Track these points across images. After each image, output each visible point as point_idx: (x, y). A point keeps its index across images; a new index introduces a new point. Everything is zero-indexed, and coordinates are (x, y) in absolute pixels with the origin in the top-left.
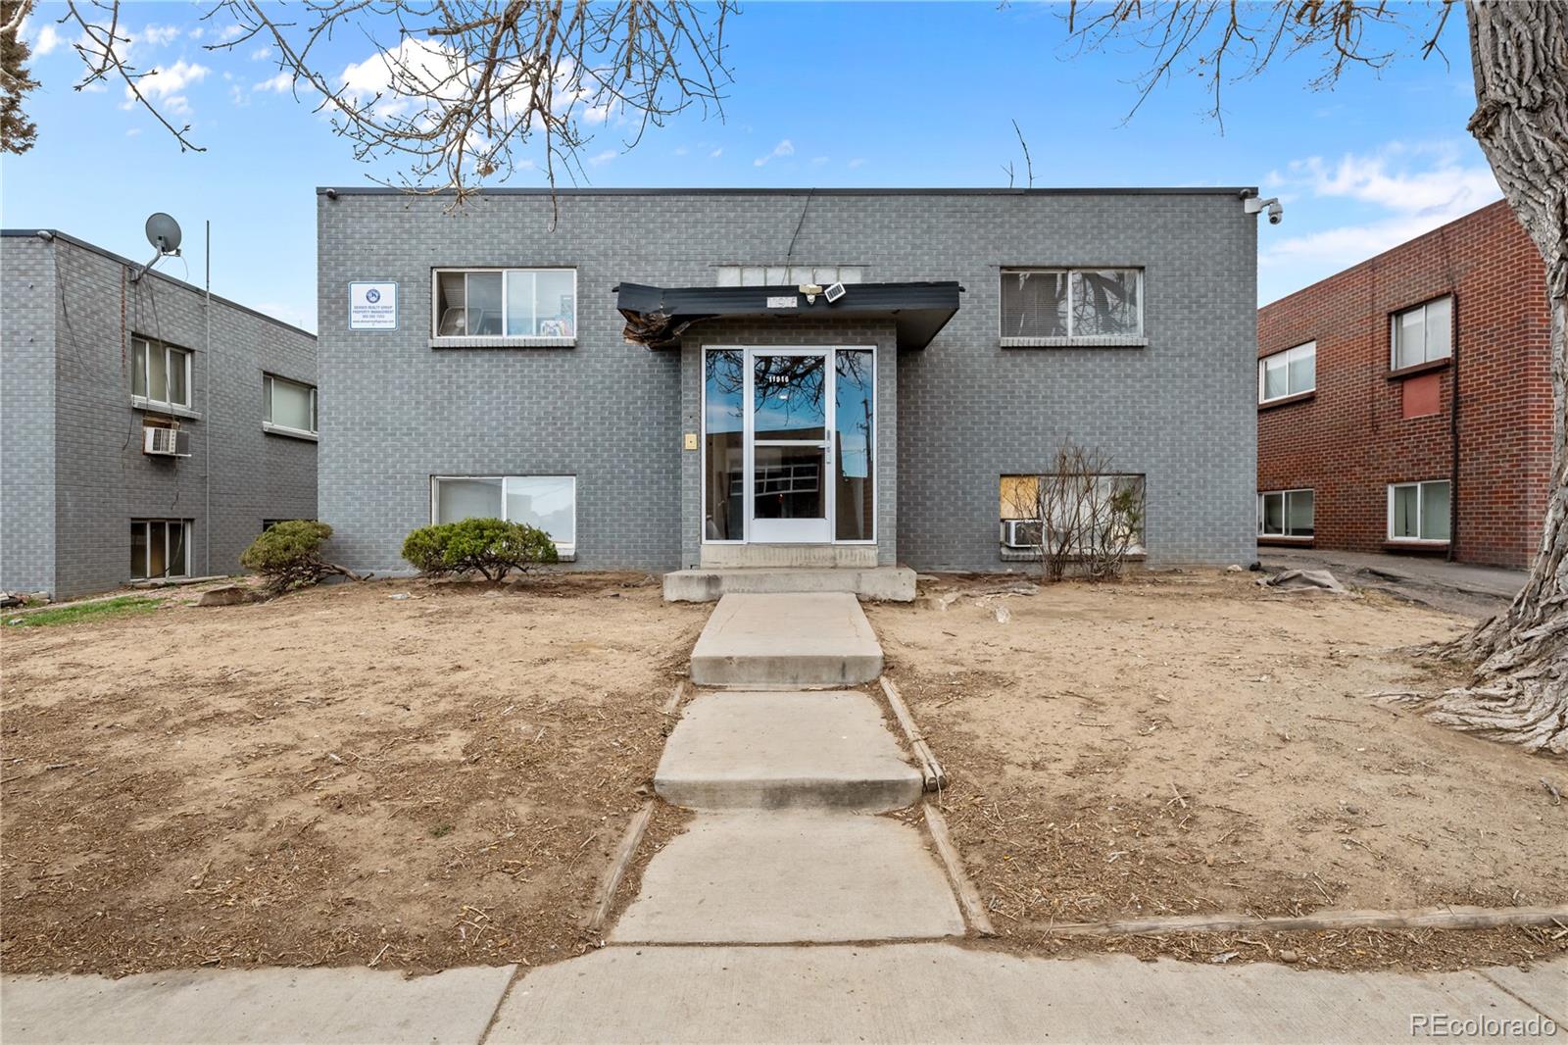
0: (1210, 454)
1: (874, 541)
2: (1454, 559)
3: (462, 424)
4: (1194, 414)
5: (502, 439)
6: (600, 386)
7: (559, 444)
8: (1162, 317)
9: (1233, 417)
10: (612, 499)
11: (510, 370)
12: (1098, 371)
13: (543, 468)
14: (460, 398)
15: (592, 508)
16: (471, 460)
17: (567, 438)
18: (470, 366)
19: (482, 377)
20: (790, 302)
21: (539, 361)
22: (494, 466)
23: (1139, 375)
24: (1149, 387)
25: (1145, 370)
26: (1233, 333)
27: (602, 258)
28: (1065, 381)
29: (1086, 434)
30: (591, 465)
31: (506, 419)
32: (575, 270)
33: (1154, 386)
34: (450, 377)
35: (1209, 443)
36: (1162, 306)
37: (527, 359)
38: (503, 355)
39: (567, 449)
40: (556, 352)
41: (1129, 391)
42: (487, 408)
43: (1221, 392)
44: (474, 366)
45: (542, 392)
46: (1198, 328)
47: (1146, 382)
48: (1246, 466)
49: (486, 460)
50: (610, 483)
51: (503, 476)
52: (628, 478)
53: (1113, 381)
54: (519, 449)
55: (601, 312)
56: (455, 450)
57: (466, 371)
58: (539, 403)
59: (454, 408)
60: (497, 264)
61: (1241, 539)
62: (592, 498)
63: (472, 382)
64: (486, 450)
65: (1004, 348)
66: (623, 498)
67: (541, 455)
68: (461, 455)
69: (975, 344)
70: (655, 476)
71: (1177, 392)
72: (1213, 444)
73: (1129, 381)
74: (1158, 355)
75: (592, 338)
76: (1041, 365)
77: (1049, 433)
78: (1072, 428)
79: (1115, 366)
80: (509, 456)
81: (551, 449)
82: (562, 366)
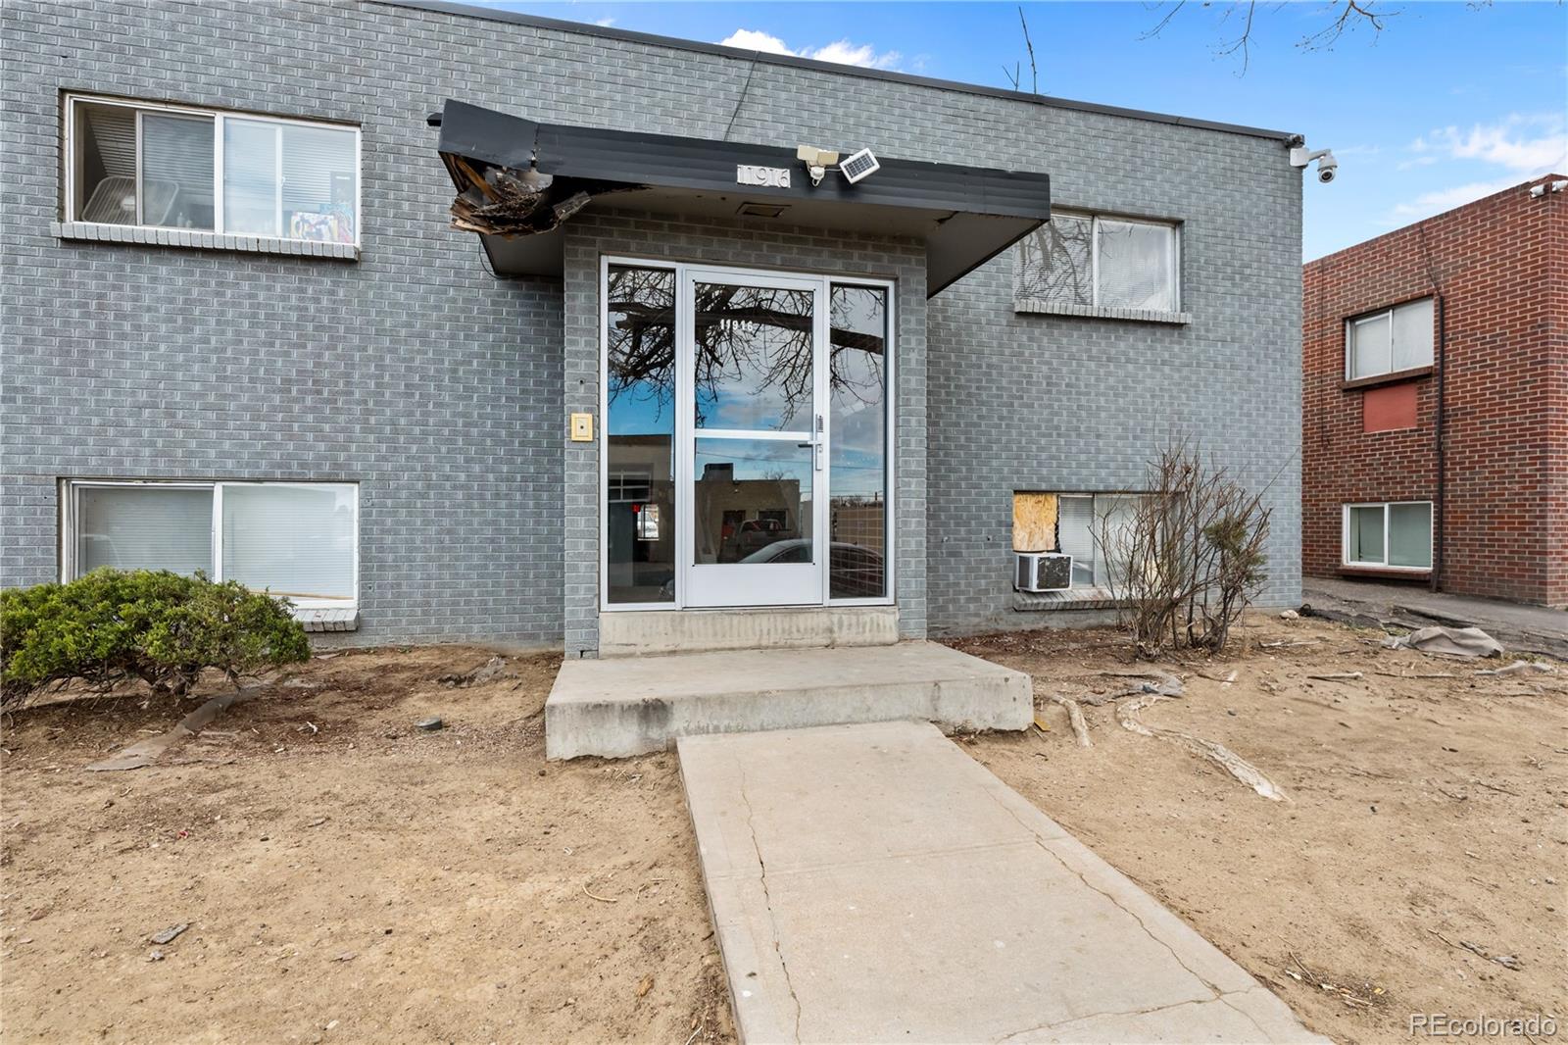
0: (1254, 468)
1: (889, 599)
2: (1439, 590)
3: (127, 384)
4: (1237, 416)
5: (212, 416)
6: (403, 332)
7: (327, 427)
8: (1203, 288)
9: (1278, 421)
10: (427, 523)
11: (229, 293)
12: (1132, 354)
13: (295, 468)
14: (123, 336)
15: (389, 539)
16: (147, 451)
17: (342, 418)
18: (144, 279)
19: (171, 301)
20: (778, 178)
21: (285, 281)
22: (196, 464)
23: (1177, 362)
24: (1188, 378)
25: (1184, 356)
26: (1278, 315)
27: (408, 115)
28: (1093, 365)
29: (1119, 438)
30: (388, 466)
31: (222, 379)
32: (357, 130)
33: (1194, 377)
34: (101, 296)
35: (1253, 454)
36: (1203, 274)
37: (263, 276)
38: (214, 265)
39: (341, 437)
40: (323, 268)
41: (1166, 382)
42: (180, 358)
43: (1266, 390)
44: (154, 279)
45: (294, 335)
46: (1241, 307)
47: (1185, 371)
48: (1291, 484)
49: (179, 452)
50: (423, 496)
51: (215, 481)
52: (455, 487)
53: (1148, 367)
54: (246, 435)
55: (406, 206)
56: (111, 431)
57: (137, 288)
58: (287, 354)
59: (109, 355)
60: (201, 99)
61: (1286, 575)
62: (389, 521)
63: (149, 309)
64: (180, 434)
65: (1020, 314)
66: (446, 522)
67: (291, 446)
68: (126, 442)
69: (982, 306)
70: (503, 487)
71: (1218, 386)
72: (1257, 456)
73: (1167, 369)
74: (1198, 338)
75: (390, 249)
76: (1065, 341)
77: (1073, 434)
78: (1102, 428)
79: (1151, 348)
80: (227, 445)
81: (310, 436)
82: (332, 293)
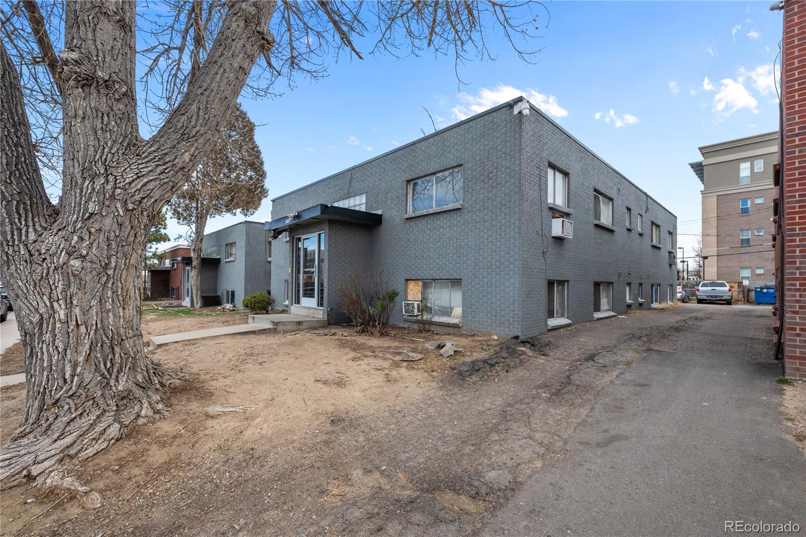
0: (494, 267)
4: (486, 243)
8: (470, 190)
9: (508, 243)
12: (442, 225)
23: (459, 224)
24: (464, 230)
25: (462, 221)
26: (507, 191)
28: (428, 232)
29: (437, 258)
33: (466, 230)
35: (493, 260)
36: (470, 183)
41: (455, 233)
43: (501, 229)
46: (488, 193)
47: (463, 227)
48: (514, 274)
53: (448, 229)
65: (407, 219)
69: (397, 219)
71: (477, 231)
72: (496, 261)
73: (455, 228)
74: (468, 212)
76: (420, 225)
77: (422, 258)
78: (431, 255)
79: (449, 221)
